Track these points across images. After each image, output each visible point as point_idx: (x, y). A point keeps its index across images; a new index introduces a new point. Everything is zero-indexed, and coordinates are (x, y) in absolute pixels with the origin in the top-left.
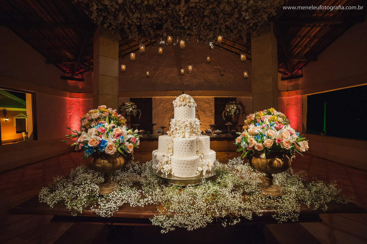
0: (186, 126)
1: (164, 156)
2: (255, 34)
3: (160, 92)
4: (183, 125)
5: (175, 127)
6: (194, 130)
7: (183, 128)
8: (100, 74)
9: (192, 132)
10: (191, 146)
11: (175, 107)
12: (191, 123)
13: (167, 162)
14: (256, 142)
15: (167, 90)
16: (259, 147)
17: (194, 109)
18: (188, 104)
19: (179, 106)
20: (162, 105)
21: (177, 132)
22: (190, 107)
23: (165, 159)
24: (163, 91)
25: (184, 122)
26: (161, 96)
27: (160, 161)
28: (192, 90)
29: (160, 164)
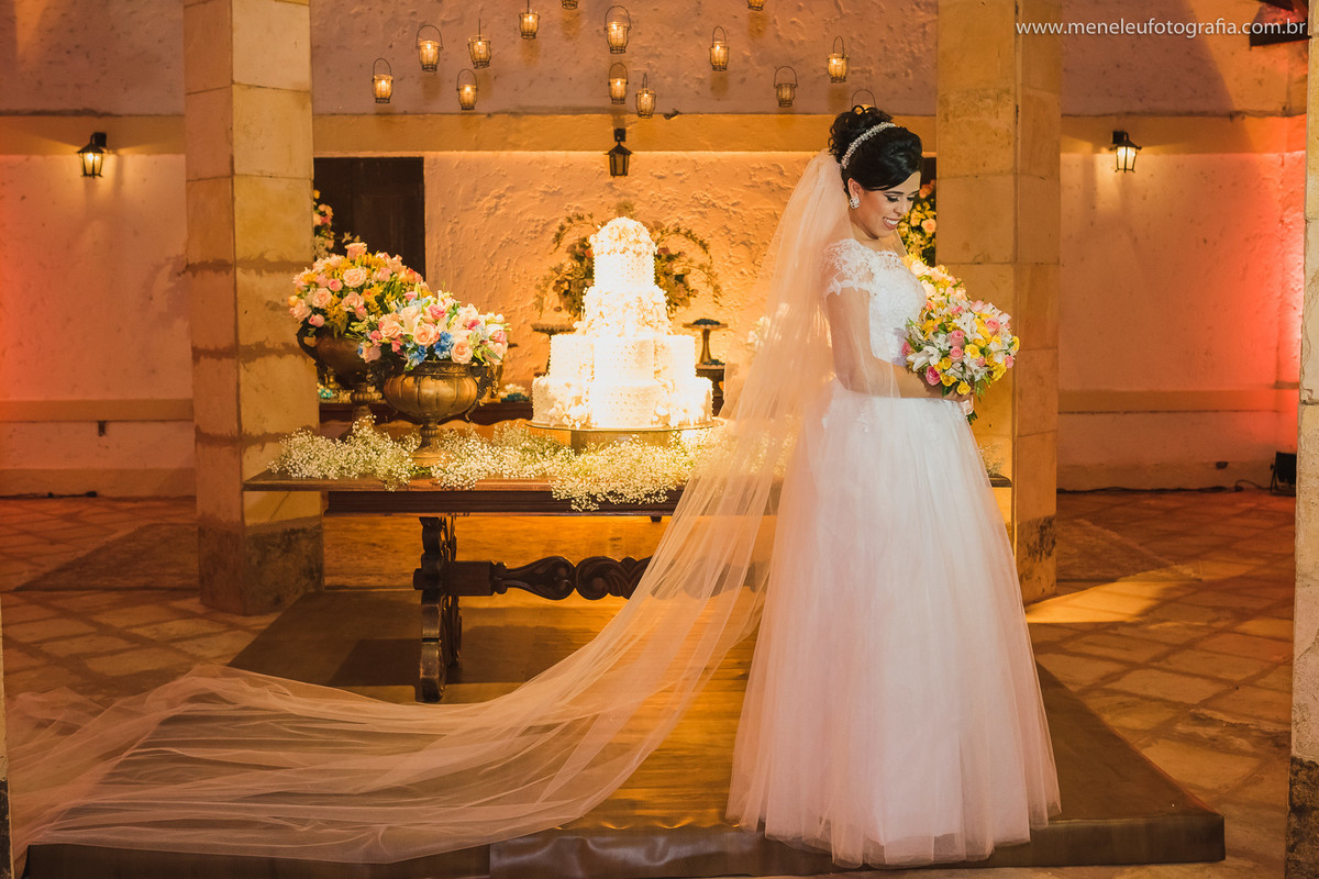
0: (627, 305)
1: (568, 385)
3: (474, 119)
4: (619, 304)
6: (649, 318)
7: (619, 312)
8: (239, 84)
9: (644, 323)
10: (641, 354)
12: (640, 300)
13: (578, 401)
15: (517, 112)
17: (650, 260)
18: (631, 248)
19: (608, 254)
20: (487, 202)
22: (639, 254)
23: (574, 392)
25: (623, 296)
26: (477, 150)
27: (560, 399)
28: (676, 113)
29: (559, 406)
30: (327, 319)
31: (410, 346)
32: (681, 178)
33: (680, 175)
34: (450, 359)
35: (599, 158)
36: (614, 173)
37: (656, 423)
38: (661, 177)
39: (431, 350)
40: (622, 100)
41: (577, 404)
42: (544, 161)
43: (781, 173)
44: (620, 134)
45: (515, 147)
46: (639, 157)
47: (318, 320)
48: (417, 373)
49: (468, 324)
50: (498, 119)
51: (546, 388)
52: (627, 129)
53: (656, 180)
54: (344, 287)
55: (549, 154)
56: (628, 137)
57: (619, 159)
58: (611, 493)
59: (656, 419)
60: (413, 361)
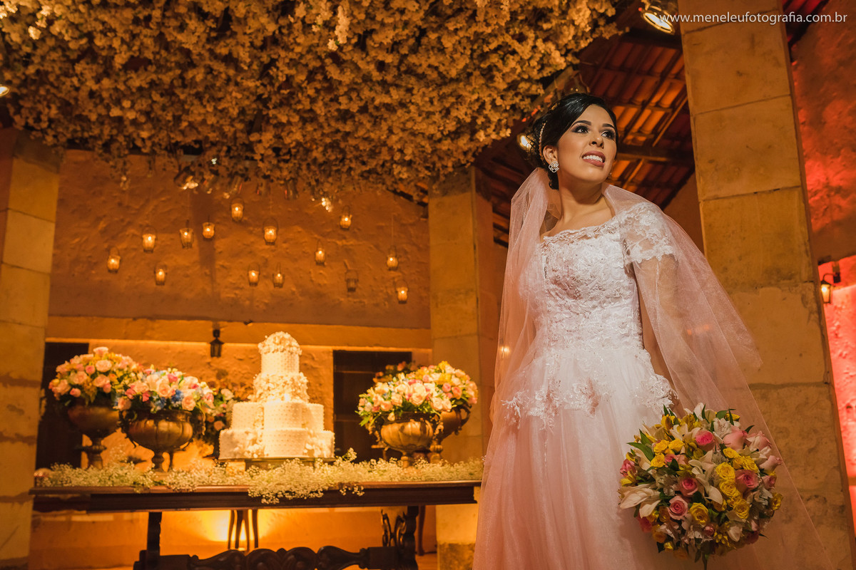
0: (285, 383)
1: (247, 433)
2: (436, 189)
3: (125, 321)
4: (281, 382)
5: (267, 385)
6: (299, 391)
7: (281, 386)
8: (7, 264)
9: (295, 394)
10: (295, 411)
11: (265, 353)
12: (293, 380)
13: (254, 442)
14: (383, 400)
15: (153, 318)
16: (386, 405)
17: (297, 358)
18: (288, 349)
19: (273, 352)
21: (270, 392)
22: (292, 353)
23: (251, 437)
24: (135, 319)
25: (282, 377)
26: (125, 338)
27: (241, 441)
28: (251, 322)
29: (241, 446)
30: (82, 392)
31: (155, 398)
32: (253, 360)
33: (252, 358)
34: (181, 406)
35: (204, 347)
36: (212, 355)
37: (306, 454)
38: (241, 360)
39: (168, 401)
40: (256, 284)
41: (253, 444)
42: (168, 348)
43: (313, 359)
44: (216, 333)
45: (150, 338)
46: (227, 347)
47: (77, 392)
48: (157, 417)
49: (192, 386)
50: (140, 321)
51: (232, 435)
52: (222, 330)
53: (238, 361)
54: (96, 371)
55: (171, 343)
56: (222, 335)
57: (216, 346)
58: (287, 492)
59: (306, 451)
60: (155, 408)
